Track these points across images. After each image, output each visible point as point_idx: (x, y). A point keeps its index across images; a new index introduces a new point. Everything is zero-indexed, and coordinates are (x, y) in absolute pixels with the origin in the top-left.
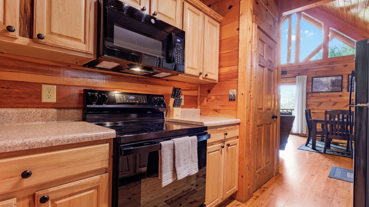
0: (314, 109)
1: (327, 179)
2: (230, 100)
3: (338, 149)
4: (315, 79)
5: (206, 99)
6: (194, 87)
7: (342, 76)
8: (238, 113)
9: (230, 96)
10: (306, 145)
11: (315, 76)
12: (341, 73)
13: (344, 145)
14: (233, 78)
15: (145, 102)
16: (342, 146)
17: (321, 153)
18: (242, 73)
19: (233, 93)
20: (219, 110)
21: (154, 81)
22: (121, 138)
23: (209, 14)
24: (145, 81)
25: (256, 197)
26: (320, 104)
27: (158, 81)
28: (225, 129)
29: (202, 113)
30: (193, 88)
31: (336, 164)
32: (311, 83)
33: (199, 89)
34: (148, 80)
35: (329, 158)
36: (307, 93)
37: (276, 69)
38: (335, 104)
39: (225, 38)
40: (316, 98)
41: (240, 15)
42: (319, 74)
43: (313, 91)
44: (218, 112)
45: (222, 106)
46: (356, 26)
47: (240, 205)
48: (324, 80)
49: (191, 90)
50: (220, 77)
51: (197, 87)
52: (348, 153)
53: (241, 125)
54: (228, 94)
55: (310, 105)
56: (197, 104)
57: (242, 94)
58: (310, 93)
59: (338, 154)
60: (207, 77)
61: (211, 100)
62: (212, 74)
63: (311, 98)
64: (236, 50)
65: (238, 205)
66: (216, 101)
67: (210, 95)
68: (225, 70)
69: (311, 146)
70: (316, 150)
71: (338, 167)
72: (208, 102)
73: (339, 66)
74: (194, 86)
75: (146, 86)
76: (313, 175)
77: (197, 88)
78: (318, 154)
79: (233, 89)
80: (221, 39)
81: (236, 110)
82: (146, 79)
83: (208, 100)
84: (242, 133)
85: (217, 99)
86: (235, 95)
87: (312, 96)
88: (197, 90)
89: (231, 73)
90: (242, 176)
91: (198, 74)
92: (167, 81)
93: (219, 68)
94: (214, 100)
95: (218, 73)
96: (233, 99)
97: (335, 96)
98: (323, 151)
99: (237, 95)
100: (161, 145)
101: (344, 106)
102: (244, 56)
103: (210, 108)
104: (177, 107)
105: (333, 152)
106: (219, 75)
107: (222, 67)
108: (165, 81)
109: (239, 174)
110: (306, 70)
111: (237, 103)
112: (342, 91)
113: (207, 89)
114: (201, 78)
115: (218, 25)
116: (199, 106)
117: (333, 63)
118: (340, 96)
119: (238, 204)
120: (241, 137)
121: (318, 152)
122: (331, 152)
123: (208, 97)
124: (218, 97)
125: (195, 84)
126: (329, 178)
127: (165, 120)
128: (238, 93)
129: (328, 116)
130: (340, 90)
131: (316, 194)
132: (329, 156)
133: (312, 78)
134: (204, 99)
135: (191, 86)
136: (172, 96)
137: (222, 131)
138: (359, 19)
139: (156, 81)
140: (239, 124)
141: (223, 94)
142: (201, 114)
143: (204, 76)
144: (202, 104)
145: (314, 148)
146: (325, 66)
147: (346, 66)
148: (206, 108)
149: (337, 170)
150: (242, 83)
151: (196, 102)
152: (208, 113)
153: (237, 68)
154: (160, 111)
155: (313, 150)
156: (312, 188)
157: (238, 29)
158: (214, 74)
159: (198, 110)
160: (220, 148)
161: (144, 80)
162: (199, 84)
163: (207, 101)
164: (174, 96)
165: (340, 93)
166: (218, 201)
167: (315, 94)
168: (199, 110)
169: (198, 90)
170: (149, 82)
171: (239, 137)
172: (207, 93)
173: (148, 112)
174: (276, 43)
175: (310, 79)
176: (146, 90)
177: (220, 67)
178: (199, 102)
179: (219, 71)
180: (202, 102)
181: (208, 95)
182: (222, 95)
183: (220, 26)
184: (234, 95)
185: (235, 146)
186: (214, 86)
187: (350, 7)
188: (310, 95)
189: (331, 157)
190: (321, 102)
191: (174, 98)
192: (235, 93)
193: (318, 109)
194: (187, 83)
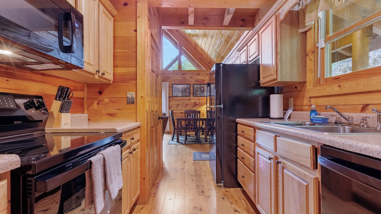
0: (174, 110)
1: (194, 162)
2: (128, 103)
3: (191, 139)
4: (174, 86)
5: (96, 102)
6: (80, 87)
7: (190, 85)
8: (138, 116)
9: (128, 99)
10: (172, 140)
11: (173, 83)
12: (190, 83)
13: (193, 136)
14: (130, 80)
15: (12, 106)
16: (193, 137)
17: (183, 144)
18: (141, 76)
19: (132, 96)
20: (115, 114)
21: (21, 74)
22: (35, 164)
23: (104, 3)
24: (4, 72)
25: (154, 195)
26: (178, 106)
27: (28, 74)
28: (131, 133)
29: (91, 118)
30: (78, 88)
31: (194, 150)
32: (171, 89)
33: (86, 89)
34: (11, 71)
35: (189, 147)
36: (169, 97)
37: (160, 75)
38: (187, 105)
39: (119, 36)
40: (175, 101)
41: (137, 17)
42: (176, 82)
43: (173, 96)
44: (113, 116)
45: (119, 109)
46: (196, 50)
47: (144, 207)
48: (180, 87)
49: (76, 90)
50: (116, 77)
51: (83, 86)
52: (197, 141)
53: (142, 128)
54: (125, 96)
55: (172, 106)
56: (83, 108)
57: (142, 97)
58: (171, 97)
59: (192, 143)
60: (104, 76)
61: (104, 103)
62: (107, 73)
63: (172, 101)
64: (134, 52)
65: (141, 209)
66: (111, 104)
67: (102, 97)
68: (120, 70)
69: (176, 140)
70: (179, 142)
71: (195, 152)
72: (100, 105)
73: (188, 77)
74: (79, 85)
75: (7, 80)
76: (185, 162)
77: (83, 88)
78: (182, 146)
79: (131, 92)
80: (116, 36)
81: (135, 113)
82: (6, 69)
83: (100, 103)
84: (142, 136)
85: (112, 102)
86: (134, 97)
87: (173, 100)
88: (82, 90)
89: (129, 74)
90: (144, 179)
91: (94, 72)
92: (42, 76)
93: (113, 67)
94: (107, 103)
95: (113, 73)
96: (132, 102)
97: (186, 100)
98: (184, 143)
99: (136, 98)
100: (91, 163)
101: (191, 107)
102: (142, 59)
103: (103, 113)
104: (66, 113)
105: (189, 142)
106: (114, 76)
107: (118, 66)
108: (40, 76)
109: (140, 177)
110: (168, 77)
111: (137, 106)
112: (190, 96)
113: (98, 90)
114: (96, 77)
115: (112, 19)
116: (86, 111)
117: (185, 74)
118: (189, 100)
119: (142, 207)
120: (141, 140)
121: (181, 143)
122: (188, 142)
123: (100, 100)
124: (114, 100)
125: (80, 83)
126: (194, 161)
127: (47, 131)
128: (137, 96)
129: (186, 114)
130: (189, 95)
131: (192, 175)
132: (188, 145)
133: (172, 85)
134: (94, 102)
135: (76, 85)
136: (56, 97)
137: (129, 136)
138: (199, 46)
139: (25, 73)
140: (139, 127)
141: (119, 96)
142: (89, 120)
143: (100, 75)
144: (91, 108)
145: (178, 142)
146: (180, 76)
147: (192, 78)
148: (96, 112)
149: (196, 154)
150: (141, 86)
151: (82, 105)
152: (100, 118)
153: (135, 70)
154: (33, 119)
155: (178, 143)
156: (188, 172)
157: (136, 31)
158: (110, 74)
159: (85, 116)
160: (128, 154)
161: (3, 70)
162: (85, 83)
163: (98, 104)
164: (59, 98)
165: (189, 98)
166: (128, 211)
167: (175, 98)
168: (87, 115)
169: (84, 91)
170: (13, 75)
171: (139, 141)
172: (98, 94)
173: (15, 122)
174: (159, 51)
175: (171, 85)
176: (7, 87)
177: (115, 66)
178: (86, 106)
179: (114, 70)
180: (90, 105)
181: (100, 97)
182: (118, 98)
183: (114, 21)
184: (132, 98)
185: (138, 149)
186: (108, 87)
187: (194, 35)
188: (171, 99)
189: (190, 146)
190: (178, 104)
191: (59, 100)
192: (134, 96)
193: (176, 110)
194: (71, 81)
